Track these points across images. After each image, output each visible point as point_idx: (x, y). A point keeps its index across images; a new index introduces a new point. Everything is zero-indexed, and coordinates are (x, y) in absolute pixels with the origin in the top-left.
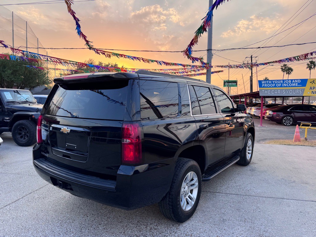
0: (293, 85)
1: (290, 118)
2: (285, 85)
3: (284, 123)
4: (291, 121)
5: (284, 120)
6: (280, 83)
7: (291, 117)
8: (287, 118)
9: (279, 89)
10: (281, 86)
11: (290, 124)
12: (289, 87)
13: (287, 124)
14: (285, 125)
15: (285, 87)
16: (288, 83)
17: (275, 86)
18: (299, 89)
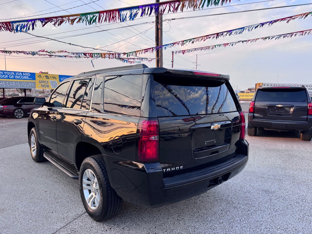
0: (25, 78)
1: (21, 111)
2: (17, 77)
3: (16, 115)
4: (22, 113)
5: (16, 112)
6: (12, 75)
7: (22, 109)
8: (18, 111)
9: (14, 82)
10: (14, 78)
11: (21, 116)
12: (22, 79)
13: (19, 117)
14: (17, 118)
15: (18, 79)
16: (20, 75)
17: (9, 78)
18: (31, 82)
